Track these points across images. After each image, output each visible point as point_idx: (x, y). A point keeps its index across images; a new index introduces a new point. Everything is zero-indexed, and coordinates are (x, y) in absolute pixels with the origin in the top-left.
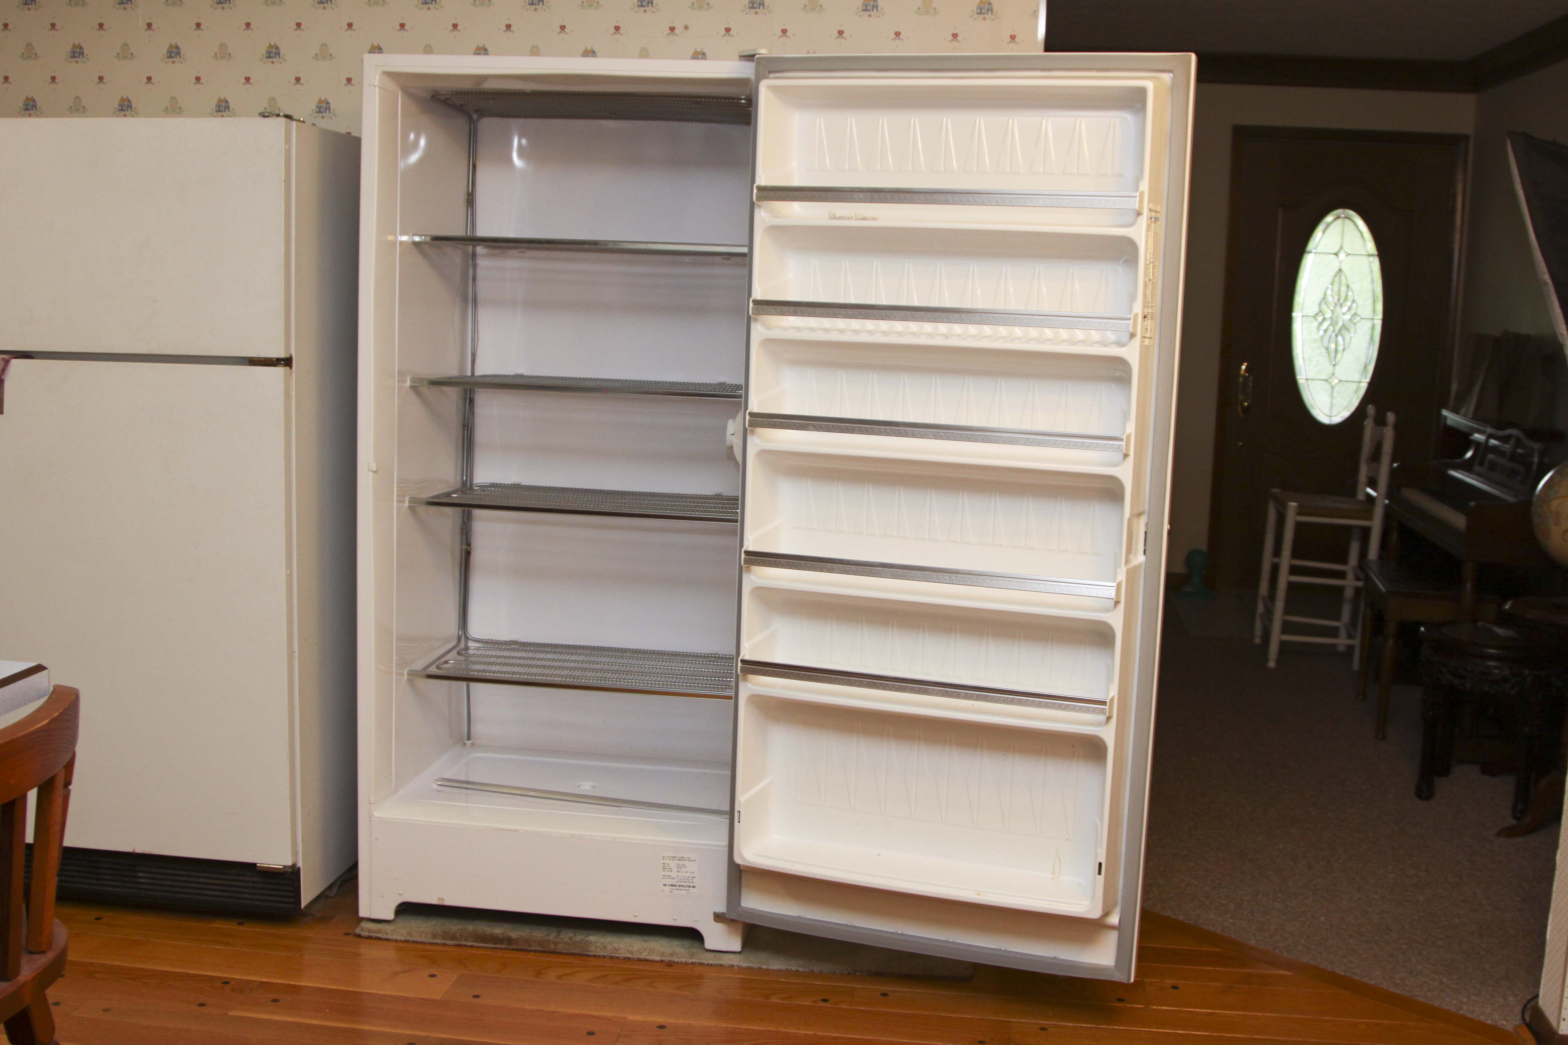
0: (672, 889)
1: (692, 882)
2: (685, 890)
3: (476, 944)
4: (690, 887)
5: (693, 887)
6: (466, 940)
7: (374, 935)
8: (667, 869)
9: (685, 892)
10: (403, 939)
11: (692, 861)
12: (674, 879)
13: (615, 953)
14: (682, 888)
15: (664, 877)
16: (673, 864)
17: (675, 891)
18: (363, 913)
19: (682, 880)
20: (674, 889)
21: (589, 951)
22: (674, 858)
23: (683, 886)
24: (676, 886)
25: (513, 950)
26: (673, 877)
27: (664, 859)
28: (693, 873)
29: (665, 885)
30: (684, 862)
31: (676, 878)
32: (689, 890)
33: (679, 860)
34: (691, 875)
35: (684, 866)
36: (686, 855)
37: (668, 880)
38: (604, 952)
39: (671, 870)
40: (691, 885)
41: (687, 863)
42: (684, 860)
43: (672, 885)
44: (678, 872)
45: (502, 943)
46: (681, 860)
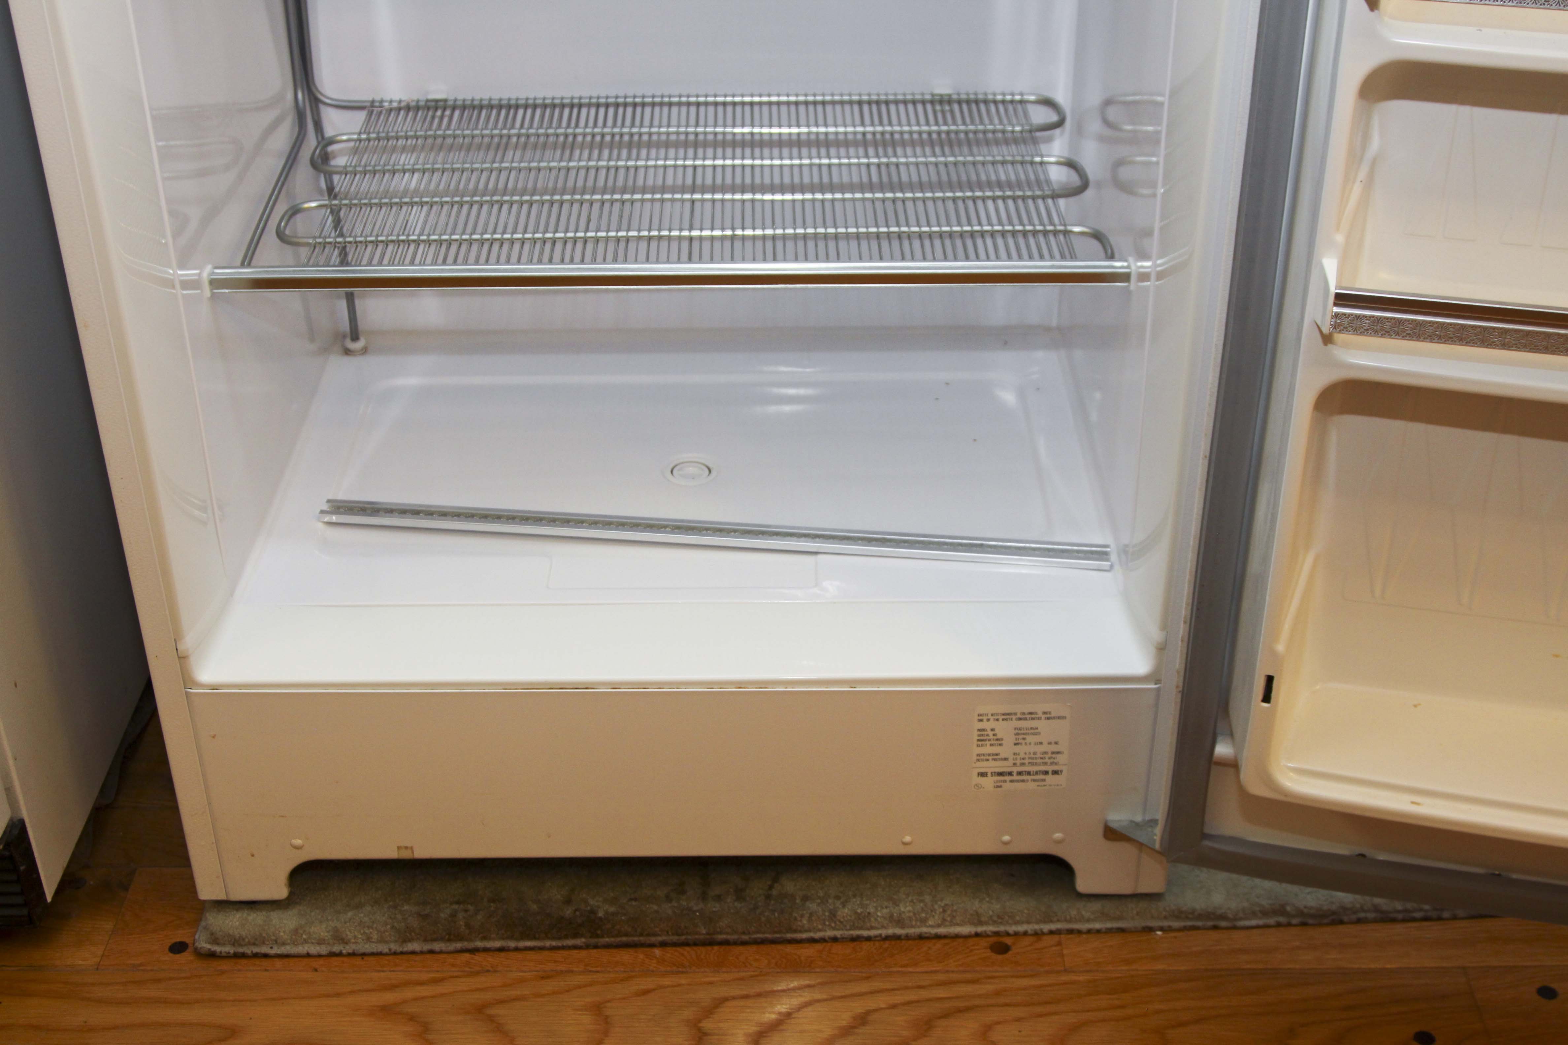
0: (1001, 781)
1: (1052, 763)
2: (1034, 780)
3: (512, 944)
4: (1046, 773)
5: (1055, 772)
6: (484, 938)
7: (248, 950)
8: (989, 740)
9: (1032, 785)
10: (323, 950)
11: (1054, 718)
12: (1006, 759)
13: (861, 928)
14: (1029, 778)
15: (980, 757)
16: (1005, 729)
17: (1007, 786)
18: (207, 891)
19: (1027, 761)
20: (1005, 781)
21: (795, 931)
22: (1007, 716)
23: (1029, 773)
24: (1010, 774)
25: (608, 946)
26: (1002, 756)
27: (981, 720)
28: (1056, 743)
29: (983, 775)
30: (1034, 724)
31: (1011, 757)
32: (1044, 780)
33: (1020, 719)
34: (1054, 748)
35: (1035, 731)
36: (1039, 708)
37: (991, 763)
38: (834, 929)
39: (999, 742)
40: (1050, 768)
41: (1042, 725)
42: (1033, 719)
43: (1001, 774)
44: (1016, 744)
45: (576, 936)
46: (1026, 719)
